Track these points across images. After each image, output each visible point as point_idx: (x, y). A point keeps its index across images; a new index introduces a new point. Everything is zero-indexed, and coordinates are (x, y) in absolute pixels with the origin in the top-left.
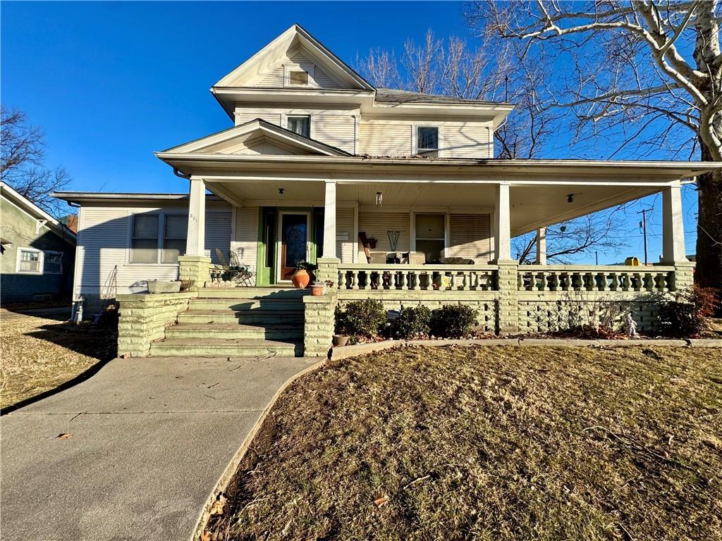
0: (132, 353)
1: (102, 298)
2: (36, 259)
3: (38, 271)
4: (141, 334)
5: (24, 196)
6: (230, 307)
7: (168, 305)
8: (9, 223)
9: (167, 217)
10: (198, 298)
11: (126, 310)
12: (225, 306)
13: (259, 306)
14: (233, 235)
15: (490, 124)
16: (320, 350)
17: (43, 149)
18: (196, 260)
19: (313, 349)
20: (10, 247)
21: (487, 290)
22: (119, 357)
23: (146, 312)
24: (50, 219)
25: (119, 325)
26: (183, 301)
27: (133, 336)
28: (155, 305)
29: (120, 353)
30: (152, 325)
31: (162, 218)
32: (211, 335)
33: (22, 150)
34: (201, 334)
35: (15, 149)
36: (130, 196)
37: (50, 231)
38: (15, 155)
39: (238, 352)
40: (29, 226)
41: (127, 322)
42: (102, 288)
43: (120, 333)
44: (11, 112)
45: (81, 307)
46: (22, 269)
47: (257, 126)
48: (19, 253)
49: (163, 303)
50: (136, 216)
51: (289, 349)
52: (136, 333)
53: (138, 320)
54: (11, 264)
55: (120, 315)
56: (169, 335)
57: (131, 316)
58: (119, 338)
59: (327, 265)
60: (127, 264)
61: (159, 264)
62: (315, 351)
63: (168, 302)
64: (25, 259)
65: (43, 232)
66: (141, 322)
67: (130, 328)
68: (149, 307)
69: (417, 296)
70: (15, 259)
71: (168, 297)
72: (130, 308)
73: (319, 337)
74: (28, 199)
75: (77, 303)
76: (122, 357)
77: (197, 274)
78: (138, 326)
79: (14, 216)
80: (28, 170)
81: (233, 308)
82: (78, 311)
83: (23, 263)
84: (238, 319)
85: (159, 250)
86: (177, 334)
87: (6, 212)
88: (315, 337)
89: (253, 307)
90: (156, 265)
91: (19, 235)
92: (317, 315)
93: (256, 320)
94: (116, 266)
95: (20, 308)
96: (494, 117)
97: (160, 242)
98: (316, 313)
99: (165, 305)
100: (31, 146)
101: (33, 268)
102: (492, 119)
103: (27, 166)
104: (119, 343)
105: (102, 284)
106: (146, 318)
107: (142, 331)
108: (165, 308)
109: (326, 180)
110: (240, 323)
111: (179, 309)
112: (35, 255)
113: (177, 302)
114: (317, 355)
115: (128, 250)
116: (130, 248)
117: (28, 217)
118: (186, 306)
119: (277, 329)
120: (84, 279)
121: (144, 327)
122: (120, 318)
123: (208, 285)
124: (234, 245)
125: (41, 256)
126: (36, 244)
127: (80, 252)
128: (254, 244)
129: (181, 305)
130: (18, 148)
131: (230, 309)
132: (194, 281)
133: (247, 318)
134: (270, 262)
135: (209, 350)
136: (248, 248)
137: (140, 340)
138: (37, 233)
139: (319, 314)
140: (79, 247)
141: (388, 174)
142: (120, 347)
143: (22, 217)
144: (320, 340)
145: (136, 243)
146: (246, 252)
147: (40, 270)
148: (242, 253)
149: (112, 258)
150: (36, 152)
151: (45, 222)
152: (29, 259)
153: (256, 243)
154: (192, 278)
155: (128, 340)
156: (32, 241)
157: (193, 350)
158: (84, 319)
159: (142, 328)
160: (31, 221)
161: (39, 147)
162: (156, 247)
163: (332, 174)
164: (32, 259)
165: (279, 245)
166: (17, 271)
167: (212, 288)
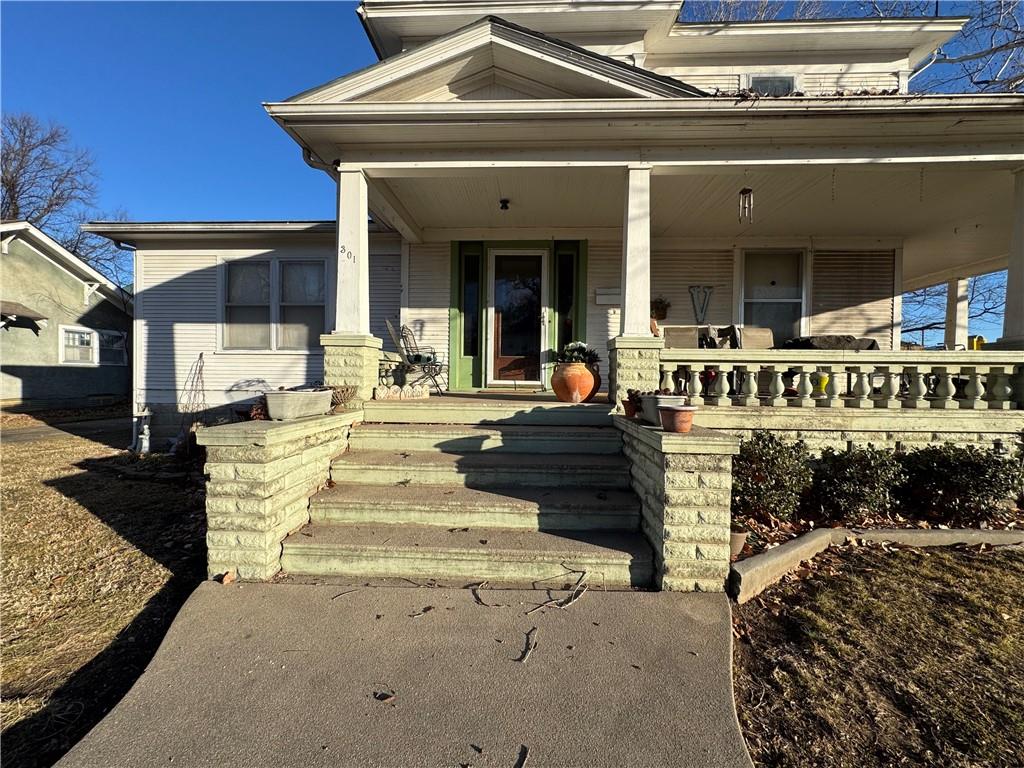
0: (242, 570)
1: (181, 410)
2: (88, 343)
3: (92, 362)
4: (261, 525)
5: (73, 253)
6: (436, 446)
7: (313, 446)
8: (43, 287)
9: (285, 265)
10: (364, 423)
11: (223, 466)
12: (426, 443)
13: (499, 443)
14: (404, 296)
15: (903, 65)
16: (705, 572)
17: (95, 183)
18: (358, 345)
19: (686, 571)
20: (46, 325)
21: (1001, 408)
22: (210, 578)
23: (268, 472)
24: (103, 280)
25: (209, 501)
26: (339, 433)
27: (241, 528)
28: (287, 451)
29: (214, 570)
30: (283, 499)
31: (275, 266)
32: (414, 517)
33: (67, 184)
34: (390, 515)
35: (56, 184)
36: (218, 227)
37: (105, 301)
38: (58, 193)
39: (489, 569)
40: (73, 293)
41: (227, 495)
42: (179, 393)
43: (211, 523)
44: (48, 128)
45: (146, 427)
46: (70, 358)
47: (483, 36)
48: (62, 335)
49: (303, 442)
50: (231, 265)
51: (613, 567)
52: (248, 522)
53: (251, 491)
54: (51, 351)
55: (208, 478)
56: (318, 515)
57: (234, 481)
58: (209, 534)
59: (636, 353)
60: (219, 350)
61: (274, 350)
62: (691, 575)
63: (312, 441)
64: (71, 344)
65: (95, 302)
66: (257, 496)
67: (232, 508)
68: (276, 459)
69: (839, 421)
70: (57, 344)
71: (312, 428)
72: (229, 461)
73: (704, 541)
74: (78, 256)
75: (139, 418)
76: (220, 579)
77: (361, 372)
78: (250, 506)
79: (49, 276)
80: (77, 213)
81: (447, 448)
82: (142, 433)
83: (69, 350)
84: (463, 476)
85: (273, 326)
86: (335, 515)
87: (38, 270)
88: (691, 540)
89: (487, 445)
90: (268, 352)
91: (59, 306)
92: (696, 485)
93: (505, 477)
94: (201, 355)
95: (65, 419)
96: (911, 49)
97: (274, 311)
98: (693, 478)
99: (307, 448)
100: (78, 177)
101: (85, 357)
102: (906, 55)
103: (75, 208)
104: (209, 544)
105: (180, 385)
106: (270, 484)
107: (262, 517)
108: (307, 455)
109: (631, 164)
110: (469, 485)
111: (331, 451)
112: (87, 338)
113: (328, 436)
114: (696, 585)
115: (219, 326)
116: (222, 322)
117: (73, 279)
118: (344, 442)
119: (567, 507)
120: (149, 378)
121: (267, 507)
122: (208, 485)
123: (382, 393)
124: (407, 315)
125: (95, 338)
126: (85, 320)
127: (140, 330)
128: (444, 313)
129: (336, 442)
130: (61, 181)
131: (438, 450)
132: (355, 388)
133: (484, 473)
134: (473, 346)
135: (418, 564)
136: (434, 321)
137: (259, 541)
138: (87, 303)
139: (700, 481)
140: (138, 321)
141: (772, 145)
142: (213, 554)
143: (62, 278)
144: (704, 548)
145: (234, 313)
146: (428, 328)
147: (94, 360)
148: (421, 330)
149: (195, 341)
150: (85, 187)
151: (97, 285)
152: (77, 343)
153: (446, 311)
154: (351, 382)
155: (231, 538)
156: (80, 315)
157: (381, 561)
158: (153, 448)
159: (261, 510)
160: (76, 284)
161: (90, 179)
162: (267, 321)
163: (643, 149)
164: (82, 343)
165: (490, 315)
166: (61, 362)
167: (389, 401)
